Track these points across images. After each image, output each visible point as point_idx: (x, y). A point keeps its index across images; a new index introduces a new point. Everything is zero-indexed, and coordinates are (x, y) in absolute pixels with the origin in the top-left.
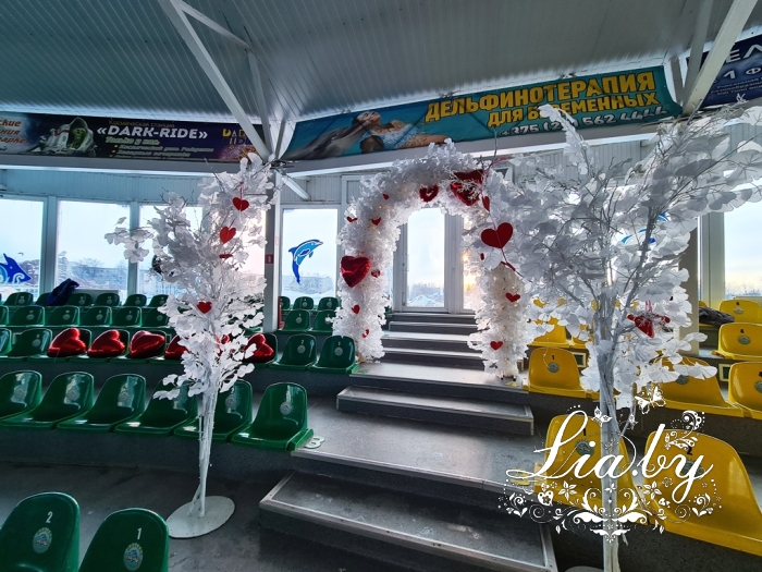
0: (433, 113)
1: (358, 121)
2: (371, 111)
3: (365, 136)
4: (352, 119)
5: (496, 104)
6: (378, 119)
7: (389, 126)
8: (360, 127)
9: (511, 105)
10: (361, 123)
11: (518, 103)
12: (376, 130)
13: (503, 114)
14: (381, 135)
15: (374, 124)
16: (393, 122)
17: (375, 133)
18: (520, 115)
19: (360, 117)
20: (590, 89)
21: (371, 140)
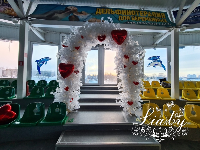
0: (98, 12)
1: (68, 9)
2: (73, 6)
3: (71, 15)
4: (65, 7)
5: (121, 13)
6: (76, 10)
7: (81, 13)
8: (69, 11)
9: (126, 14)
10: (69, 10)
11: (128, 14)
12: (76, 13)
13: (123, 17)
14: (78, 16)
15: (74, 11)
16: (83, 12)
17: (75, 14)
18: (129, 18)
19: (69, 7)
20: (149, 14)
21: (74, 17)
